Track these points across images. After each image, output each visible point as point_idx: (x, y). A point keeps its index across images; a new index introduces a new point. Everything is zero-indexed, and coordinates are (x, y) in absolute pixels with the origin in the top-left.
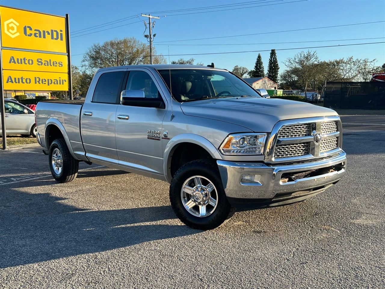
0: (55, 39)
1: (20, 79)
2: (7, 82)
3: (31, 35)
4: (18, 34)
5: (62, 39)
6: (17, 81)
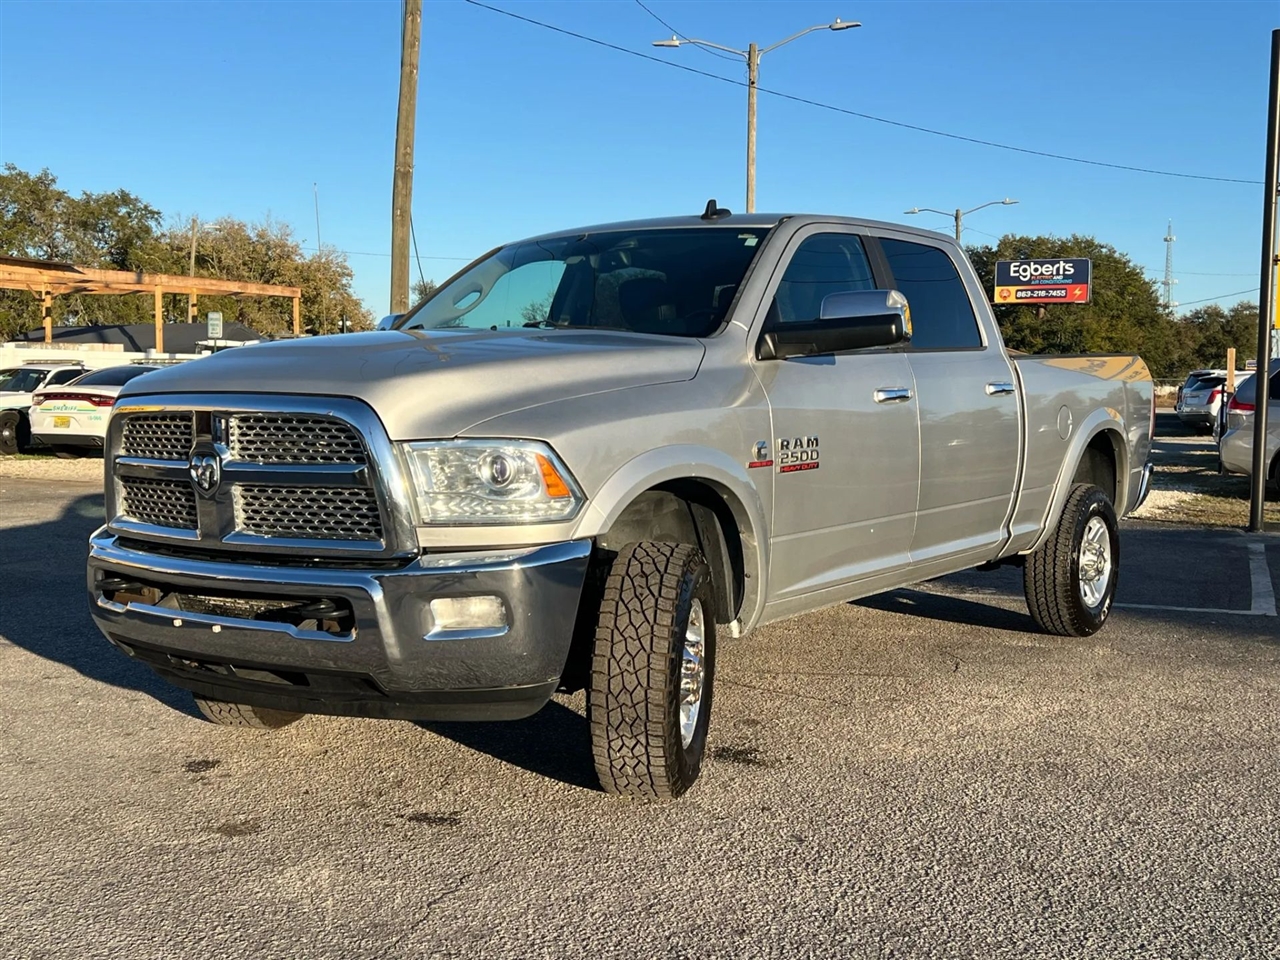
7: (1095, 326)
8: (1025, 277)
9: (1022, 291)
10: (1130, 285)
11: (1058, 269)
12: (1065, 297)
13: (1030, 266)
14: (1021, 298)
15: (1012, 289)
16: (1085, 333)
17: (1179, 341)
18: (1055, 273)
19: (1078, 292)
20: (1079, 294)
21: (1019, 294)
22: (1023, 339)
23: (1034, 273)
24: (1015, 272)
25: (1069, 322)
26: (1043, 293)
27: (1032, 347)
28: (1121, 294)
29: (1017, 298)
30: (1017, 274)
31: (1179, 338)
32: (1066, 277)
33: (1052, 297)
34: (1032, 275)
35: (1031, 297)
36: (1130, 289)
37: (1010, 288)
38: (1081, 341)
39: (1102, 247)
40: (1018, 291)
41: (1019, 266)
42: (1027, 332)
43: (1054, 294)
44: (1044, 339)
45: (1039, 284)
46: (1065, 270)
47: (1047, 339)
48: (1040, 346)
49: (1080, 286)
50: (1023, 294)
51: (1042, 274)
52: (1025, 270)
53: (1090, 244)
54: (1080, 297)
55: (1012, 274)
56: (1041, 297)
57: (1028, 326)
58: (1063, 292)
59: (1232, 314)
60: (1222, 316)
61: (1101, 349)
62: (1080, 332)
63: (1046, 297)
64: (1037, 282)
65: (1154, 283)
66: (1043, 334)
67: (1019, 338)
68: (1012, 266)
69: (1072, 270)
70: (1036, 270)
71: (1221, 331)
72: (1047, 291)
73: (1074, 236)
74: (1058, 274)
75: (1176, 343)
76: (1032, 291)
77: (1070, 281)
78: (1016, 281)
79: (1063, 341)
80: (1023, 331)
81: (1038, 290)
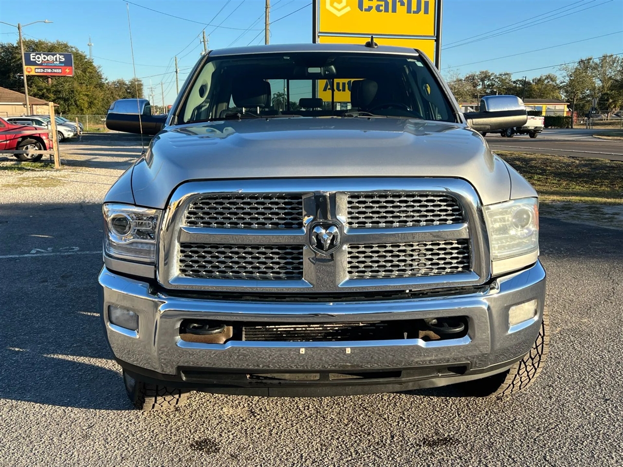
0: (414, 12)
1: (346, 84)
2: (325, 90)
3: (370, 8)
4: (348, 9)
5: (426, 12)
6: (341, 88)
7: (79, 88)
8: (39, 61)
9: (38, 69)
10: (88, 68)
11: (56, 58)
12: (61, 73)
13: (41, 55)
14: (38, 72)
15: (33, 67)
16: (75, 92)
17: (113, 96)
18: (54, 60)
19: (67, 71)
20: (69, 72)
21: (37, 70)
22: (43, 94)
23: (43, 60)
24: (33, 58)
25: (67, 86)
26: (49, 71)
27: (49, 98)
28: (85, 72)
29: (36, 72)
30: (34, 60)
31: (112, 95)
32: (61, 62)
33: (54, 72)
34: (42, 61)
35: (43, 72)
36: (89, 70)
37: (31, 67)
38: (74, 96)
39: (72, 48)
40: (36, 69)
41: (35, 56)
42: (45, 90)
43: (55, 71)
44: (54, 95)
45: (47, 66)
46: (60, 59)
47: (56, 95)
48: (53, 98)
49: (69, 67)
50: (39, 71)
51: (48, 60)
52: (39, 58)
53: (66, 46)
54: (69, 73)
55: (32, 60)
56: (48, 72)
57: (45, 88)
58: (60, 70)
59: (130, 83)
60: (126, 85)
61: (84, 100)
62: (72, 91)
63: (51, 72)
64: (46, 64)
65: (99, 67)
66: (53, 92)
67: (40, 93)
68: (31, 55)
69: (64, 59)
70: (45, 58)
71: (126, 92)
72: (52, 69)
73: (57, 41)
74: (56, 61)
75: (111, 97)
76: (44, 69)
77: (63, 65)
78: (34, 64)
79: (64, 96)
80: (42, 90)
81: (47, 69)
